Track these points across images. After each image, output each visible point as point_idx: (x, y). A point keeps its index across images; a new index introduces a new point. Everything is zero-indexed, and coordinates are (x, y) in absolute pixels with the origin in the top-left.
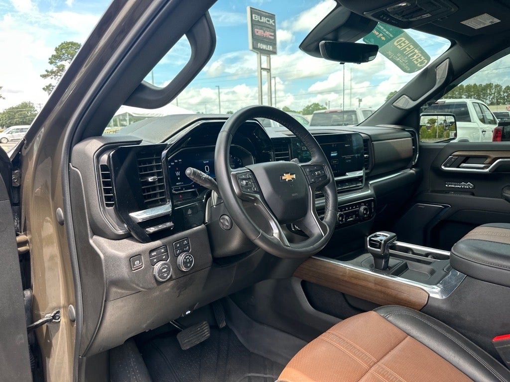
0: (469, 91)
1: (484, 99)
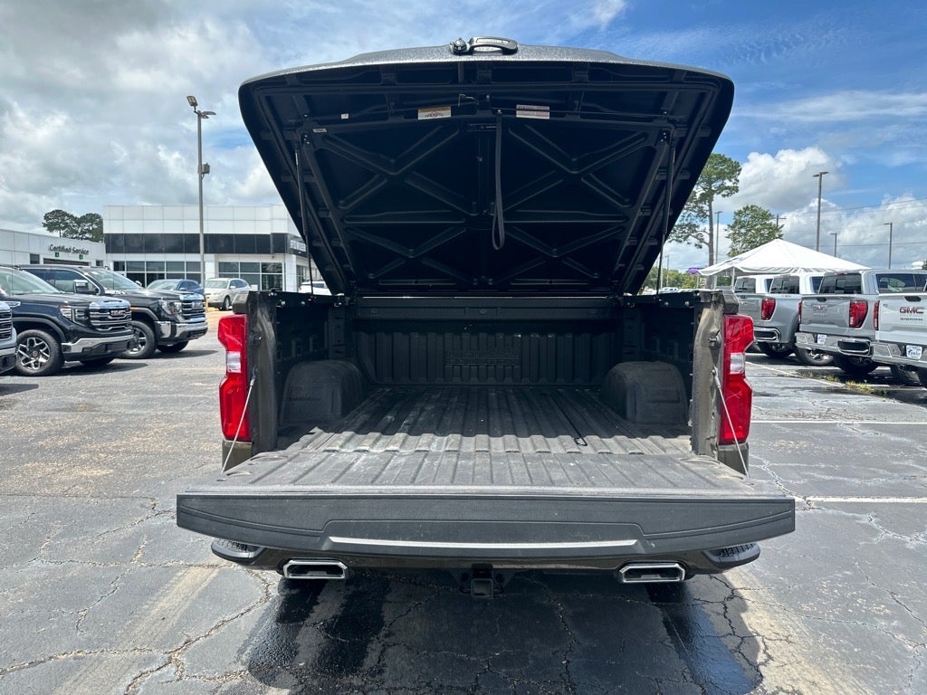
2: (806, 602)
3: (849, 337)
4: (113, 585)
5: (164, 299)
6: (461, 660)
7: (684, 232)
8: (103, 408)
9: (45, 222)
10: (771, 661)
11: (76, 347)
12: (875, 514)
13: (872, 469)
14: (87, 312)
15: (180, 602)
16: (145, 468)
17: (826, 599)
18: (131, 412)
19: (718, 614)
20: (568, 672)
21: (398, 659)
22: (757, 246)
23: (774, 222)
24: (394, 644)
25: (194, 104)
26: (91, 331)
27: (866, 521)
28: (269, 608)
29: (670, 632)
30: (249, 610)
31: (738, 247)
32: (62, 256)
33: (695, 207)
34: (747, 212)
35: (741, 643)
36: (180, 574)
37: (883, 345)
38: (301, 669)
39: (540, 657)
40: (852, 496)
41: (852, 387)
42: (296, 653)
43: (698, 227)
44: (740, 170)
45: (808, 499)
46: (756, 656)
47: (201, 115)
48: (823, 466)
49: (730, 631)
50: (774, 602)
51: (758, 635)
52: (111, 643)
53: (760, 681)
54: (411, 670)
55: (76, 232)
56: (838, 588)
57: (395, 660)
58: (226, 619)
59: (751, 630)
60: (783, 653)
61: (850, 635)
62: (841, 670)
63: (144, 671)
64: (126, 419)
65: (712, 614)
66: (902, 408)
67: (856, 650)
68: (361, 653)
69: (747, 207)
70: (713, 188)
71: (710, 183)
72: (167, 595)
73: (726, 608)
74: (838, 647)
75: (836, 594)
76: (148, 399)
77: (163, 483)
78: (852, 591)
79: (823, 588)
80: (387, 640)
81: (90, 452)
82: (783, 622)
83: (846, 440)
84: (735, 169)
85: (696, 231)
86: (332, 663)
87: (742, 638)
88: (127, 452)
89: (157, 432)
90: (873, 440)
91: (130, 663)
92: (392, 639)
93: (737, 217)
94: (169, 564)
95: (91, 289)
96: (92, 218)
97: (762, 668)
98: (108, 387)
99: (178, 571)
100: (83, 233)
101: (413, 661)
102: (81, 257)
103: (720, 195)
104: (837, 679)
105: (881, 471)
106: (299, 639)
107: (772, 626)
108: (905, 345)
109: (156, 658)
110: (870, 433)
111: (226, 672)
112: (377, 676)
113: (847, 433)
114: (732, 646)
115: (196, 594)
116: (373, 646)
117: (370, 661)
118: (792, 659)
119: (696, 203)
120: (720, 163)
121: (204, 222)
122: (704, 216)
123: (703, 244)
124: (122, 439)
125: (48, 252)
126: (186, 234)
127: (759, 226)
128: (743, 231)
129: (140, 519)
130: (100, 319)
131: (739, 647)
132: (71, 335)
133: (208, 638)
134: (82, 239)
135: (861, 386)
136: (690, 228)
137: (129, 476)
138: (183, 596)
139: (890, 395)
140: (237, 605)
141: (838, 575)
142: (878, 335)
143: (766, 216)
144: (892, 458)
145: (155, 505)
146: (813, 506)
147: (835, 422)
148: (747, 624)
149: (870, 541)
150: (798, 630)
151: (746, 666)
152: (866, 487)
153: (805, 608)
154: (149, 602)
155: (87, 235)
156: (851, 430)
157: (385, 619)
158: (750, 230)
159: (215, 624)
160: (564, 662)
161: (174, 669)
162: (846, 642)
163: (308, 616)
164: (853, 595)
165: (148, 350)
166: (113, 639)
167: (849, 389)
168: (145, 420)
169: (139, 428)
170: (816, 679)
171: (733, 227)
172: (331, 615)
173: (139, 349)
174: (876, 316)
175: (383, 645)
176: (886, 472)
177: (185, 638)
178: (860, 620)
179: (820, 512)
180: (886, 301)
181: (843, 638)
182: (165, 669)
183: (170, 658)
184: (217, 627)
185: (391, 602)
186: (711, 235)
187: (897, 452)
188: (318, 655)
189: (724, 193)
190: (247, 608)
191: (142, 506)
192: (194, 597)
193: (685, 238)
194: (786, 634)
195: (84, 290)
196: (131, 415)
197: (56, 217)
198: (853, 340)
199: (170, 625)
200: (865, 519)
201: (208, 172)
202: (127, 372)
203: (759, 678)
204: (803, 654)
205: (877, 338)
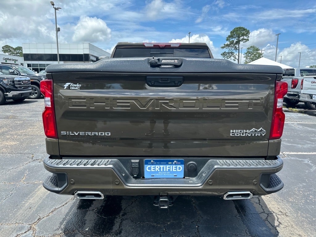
2: (290, 197)
3: (291, 92)
4: (11, 192)
5: (43, 77)
6: (154, 226)
7: (229, 55)
8: (19, 117)
9: (2, 49)
10: (281, 225)
11: (10, 94)
12: (309, 159)
13: (305, 141)
14: (13, 82)
15: (38, 200)
16: (31, 141)
17: (298, 196)
18: (29, 119)
19: (257, 203)
20: (198, 232)
21: (128, 226)
22: (254, 60)
23: (260, 52)
24: (126, 219)
25: (53, 5)
26: (15, 89)
27: (307, 162)
28: (74, 203)
29: (239, 212)
30: (66, 203)
31: (248, 60)
32: (8, 62)
33: (233, 46)
34: (251, 48)
35: (268, 217)
36: (39, 187)
37: (304, 95)
38: (86, 232)
39: (186, 224)
40: (299, 152)
41: (291, 110)
42: (85, 224)
43: (234, 53)
44: (250, 33)
45: (283, 153)
46: (274, 223)
47: (56, 9)
48: (286, 140)
49: (262, 211)
50: (278, 197)
51: (274, 213)
52: (6, 220)
53: (278, 235)
54: (133, 232)
55: (14, 54)
56: (302, 191)
57: (126, 227)
58: (57, 208)
59: (270, 210)
60: (285, 221)
61: (310, 212)
62: (310, 229)
63: (19, 234)
64: (27, 122)
65: (254, 203)
66: (310, 118)
67: (314, 219)
68: (112, 223)
69: (252, 46)
70: (240, 39)
71: (239, 37)
72: (33, 197)
73: (259, 200)
74: (306, 218)
75: (301, 193)
76: (36, 114)
77: (37, 147)
78: (307, 192)
79: (296, 191)
80: (123, 217)
81: (11, 135)
82: (283, 206)
83: (292, 129)
84: (248, 32)
85: (233, 55)
86: (99, 229)
87: (268, 214)
88: (25, 135)
89: (38, 127)
90: (303, 130)
91: (13, 230)
92: (125, 217)
93: (248, 50)
94: (36, 183)
95: (15, 73)
96: (20, 48)
97: (277, 228)
98: (22, 109)
99: (39, 186)
100: (17, 54)
101: (134, 227)
102: (15, 62)
103: (242, 42)
104: (309, 233)
105: (308, 142)
106: (86, 218)
107: (279, 208)
108: (312, 95)
109: (24, 227)
110: (301, 127)
111: (54, 234)
112: (118, 235)
113: (293, 127)
114: (264, 218)
115: (45, 196)
116: (117, 220)
117: (116, 228)
118: (289, 224)
119: (234, 44)
120: (243, 30)
121: (59, 49)
122: (237, 49)
123: (236, 59)
124: (24, 130)
125: (3, 60)
126: (53, 54)
127: (255, 53)
128: (250, 55)
129: (26, 163)
130: (19, 84)
131: (267, 218)
132: (8, 90)
133: (48, 217)
134: (16, 56)
135: (294, 109)
136: (232, 54)
137: (24, 145)
138: (39, 197)
139: (305, 113)
140: (62, 201)
141: (301, 185)
142: (302, 91)
143: (258, 50)
144: (311, 136)
145: (33, 157)
146: (286, 156)
147: (287, 123)
148: (269, 207)
149: (309, 170)
150: (289, 210)
151: (271, 227)
152: (304, 148)
153: (291, 200)
154: (25, 200)
155: (18, 54)
156: (294, 126)
157: (122, 207)
158: (252, 55)
159: (52, 210)
160: (197, 227)
161: (32, 233)
162: (309, 216)
163: (90, 206)
164: (308, 194)
165: (38, 96)
166: (7, 218)
167: (290, 110)
168: (34, 122)
169: (31, 125)
170: (300, 233)
171: (246, 54)
172: (100, 206)
173: (35, 95)
174: (302, 84)
175: (121, 220)
176: (310, 142)
177: (39, 217)
178: (313, 205)
179: (289, 158)
180: (306, 79)
181: (308, 214)
182: (28, 233)
183: (31, 227)
184: (52, 212)
185: (125, 199)
186: (239, 56)
187: (312, 134)
188: (94, 225)
189: (244, 41)
190: (65, 203)
191: (28, 157)
192: (44, 198)
193: (230, 57)
194: (285, 212)
195: (13, 73)
196: (29, 120)
197: (7, 48)
198: (292, 93)
199: (32, 211)
200: (306, 161)
201: (59, 31)
202: (30, 104)
203: (277, 233)
204: (294, 221)
205: (302, 92)
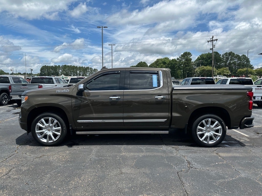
0: (80, 69)
1: (86, 73)
